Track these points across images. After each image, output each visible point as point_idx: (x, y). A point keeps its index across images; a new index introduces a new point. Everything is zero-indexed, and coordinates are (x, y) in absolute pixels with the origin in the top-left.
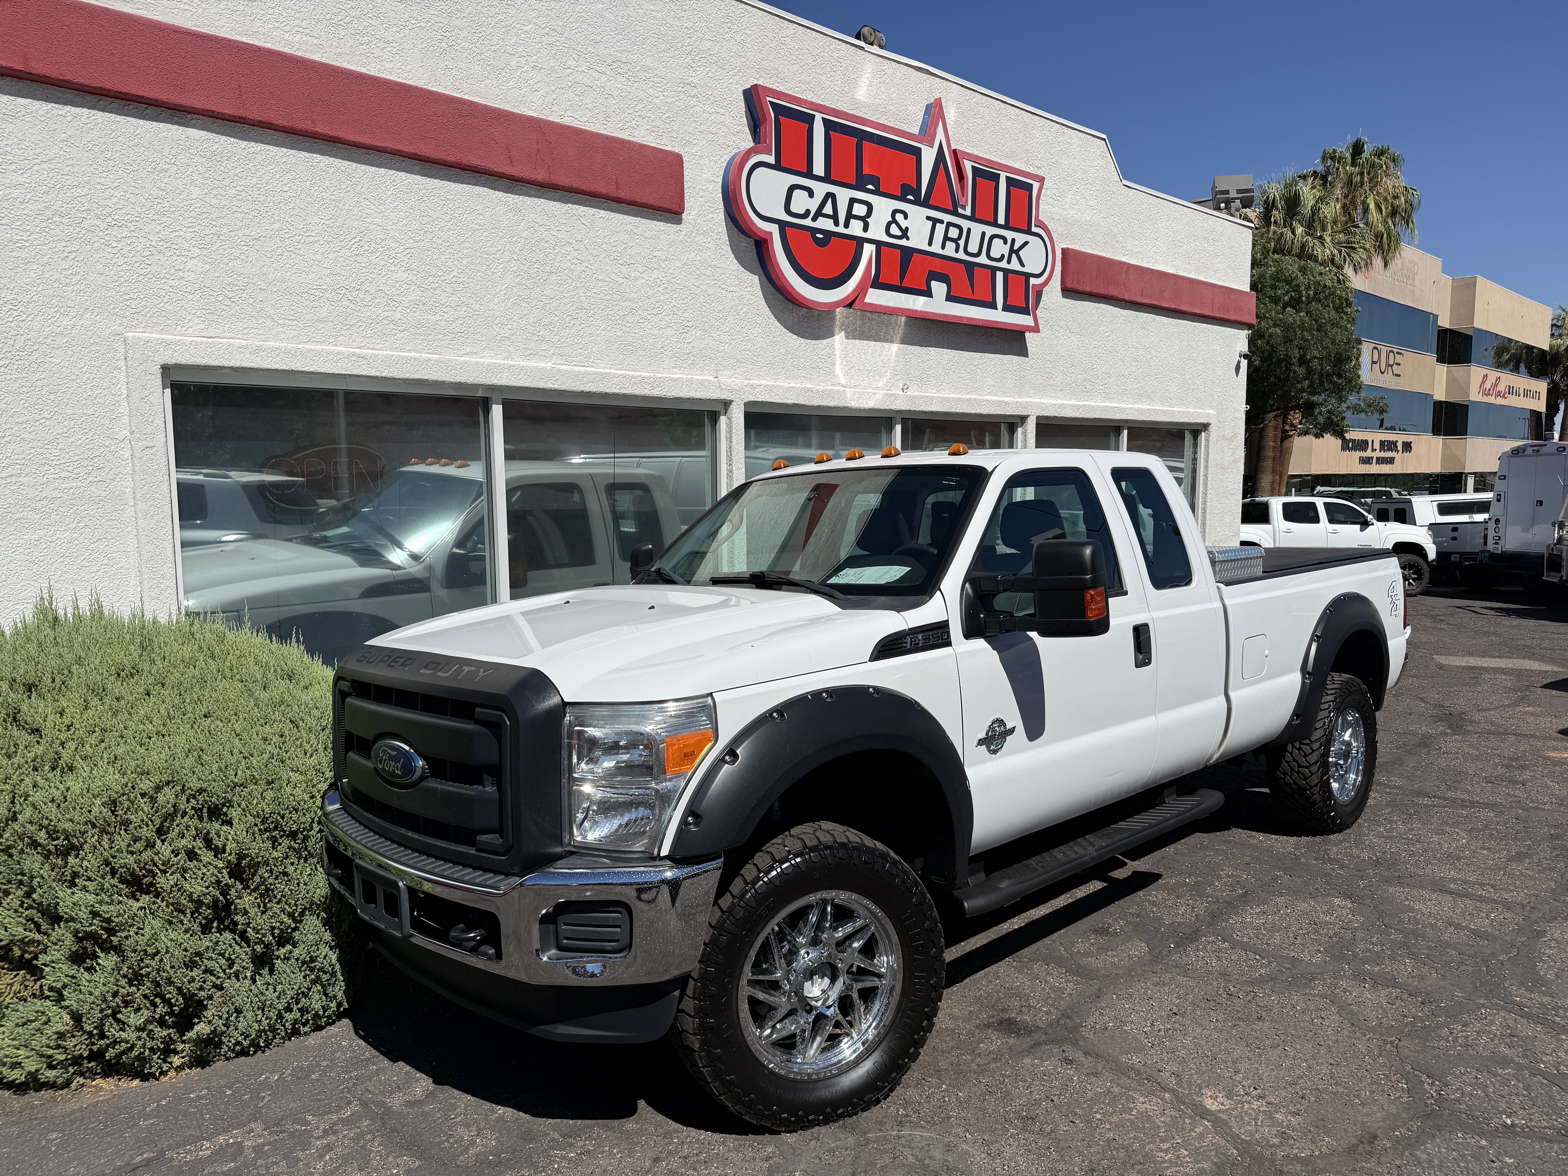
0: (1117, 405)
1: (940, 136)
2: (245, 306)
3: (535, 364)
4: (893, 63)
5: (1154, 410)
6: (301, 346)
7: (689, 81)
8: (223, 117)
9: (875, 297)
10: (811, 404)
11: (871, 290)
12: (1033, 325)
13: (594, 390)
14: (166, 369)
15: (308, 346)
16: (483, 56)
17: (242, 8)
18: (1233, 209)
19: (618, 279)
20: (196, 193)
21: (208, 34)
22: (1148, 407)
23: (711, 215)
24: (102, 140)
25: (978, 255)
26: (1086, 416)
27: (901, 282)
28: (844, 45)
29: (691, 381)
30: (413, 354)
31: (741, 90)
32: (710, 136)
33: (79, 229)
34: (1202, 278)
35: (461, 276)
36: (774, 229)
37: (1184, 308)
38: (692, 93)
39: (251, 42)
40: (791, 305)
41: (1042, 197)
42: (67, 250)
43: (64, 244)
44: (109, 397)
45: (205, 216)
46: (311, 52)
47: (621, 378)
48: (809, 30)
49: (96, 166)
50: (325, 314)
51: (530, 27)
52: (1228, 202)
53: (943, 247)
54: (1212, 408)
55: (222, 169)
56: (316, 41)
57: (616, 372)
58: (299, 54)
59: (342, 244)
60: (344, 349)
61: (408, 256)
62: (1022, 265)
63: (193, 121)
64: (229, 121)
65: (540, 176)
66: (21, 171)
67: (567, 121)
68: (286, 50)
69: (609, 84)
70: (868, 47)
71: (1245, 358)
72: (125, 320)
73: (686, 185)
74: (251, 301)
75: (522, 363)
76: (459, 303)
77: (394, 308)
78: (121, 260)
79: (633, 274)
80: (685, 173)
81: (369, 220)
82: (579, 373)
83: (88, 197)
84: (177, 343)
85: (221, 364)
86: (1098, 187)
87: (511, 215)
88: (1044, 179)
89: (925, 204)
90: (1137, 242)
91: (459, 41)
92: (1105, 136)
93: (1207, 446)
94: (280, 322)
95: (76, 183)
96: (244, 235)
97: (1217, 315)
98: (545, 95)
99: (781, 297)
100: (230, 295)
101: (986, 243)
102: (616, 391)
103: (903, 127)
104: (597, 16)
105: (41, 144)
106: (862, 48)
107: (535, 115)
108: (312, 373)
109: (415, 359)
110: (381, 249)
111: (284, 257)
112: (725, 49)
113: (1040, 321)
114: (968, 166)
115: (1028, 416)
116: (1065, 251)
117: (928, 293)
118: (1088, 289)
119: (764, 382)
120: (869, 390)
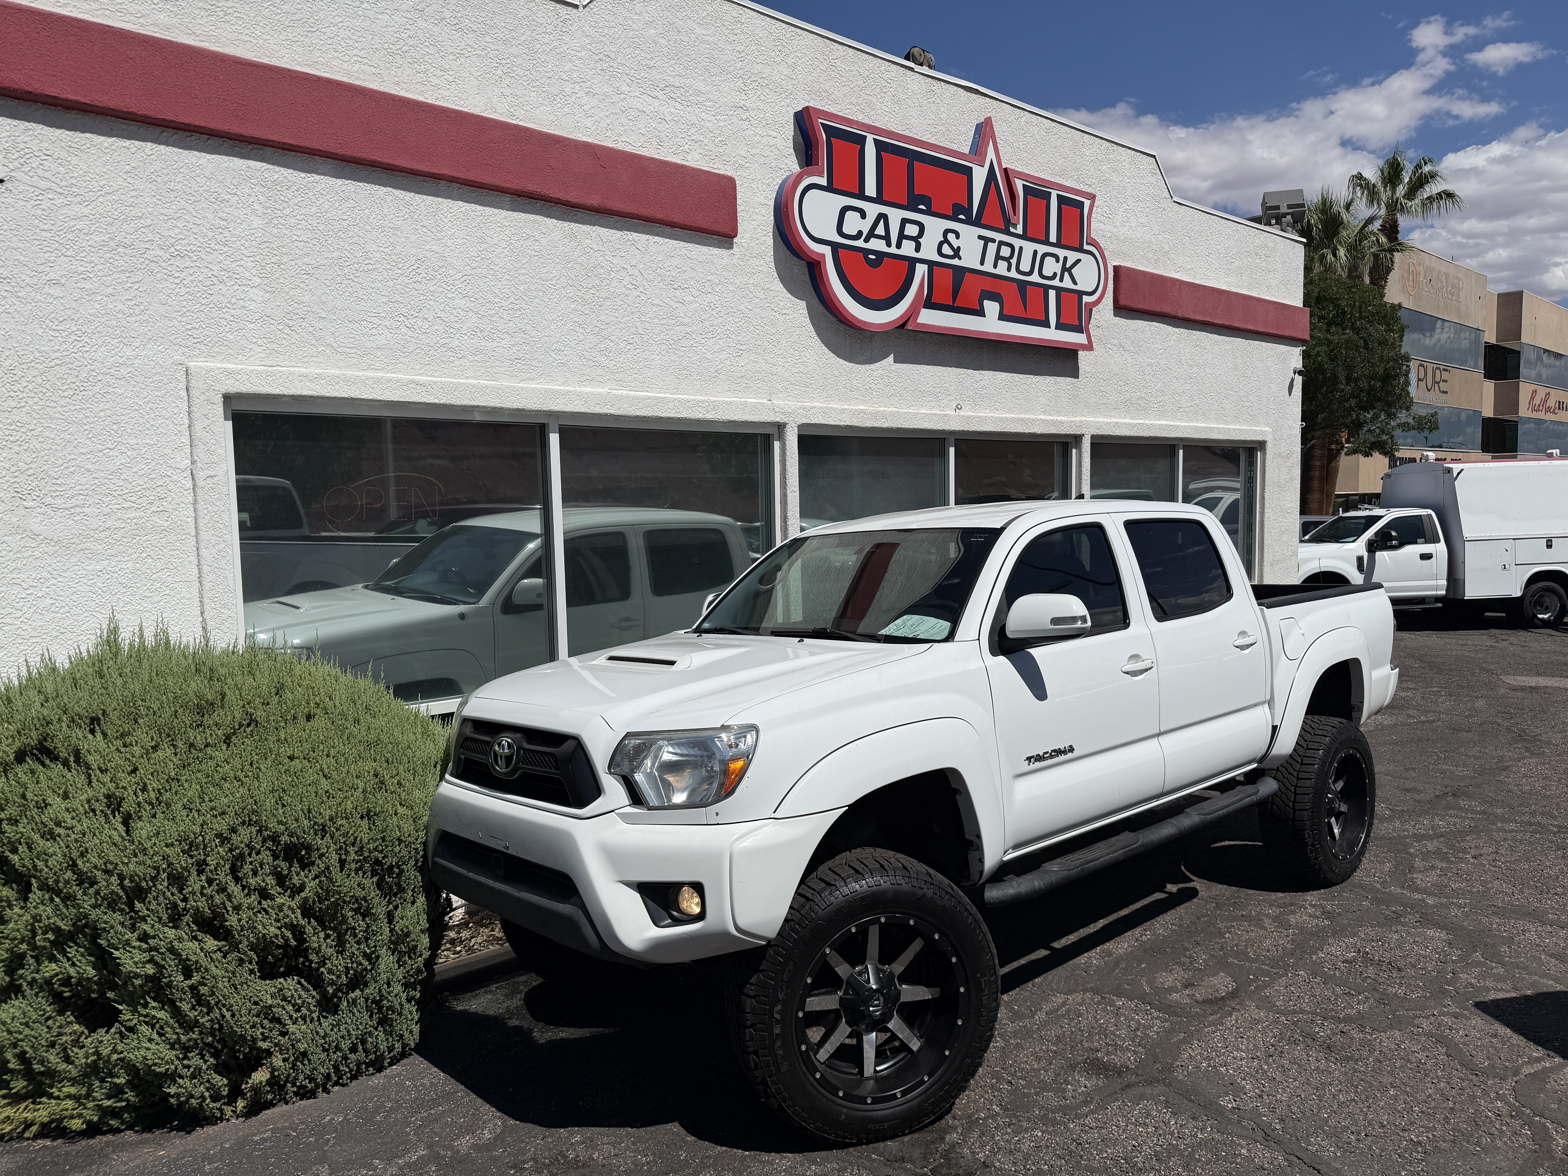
0: (1172, 423)
1: (991, 155)
2: (304, 334)
3: (591, 390)
4: (942, 83)
5: (1209, 428)
6: (360, 374)
7: (741, 105)
8: (283, 146)
9: (929, 318)
10: (864, 426)
11: (923, 310)
12: (1086, 343)
13: (650, 415)
14: (228, 398)
15: (367, 374)
16: (538, 83)
18: (1284, 224)
19: (672, 303)
20: (257, 222)
21: (269, 65)
22: (1204, 425)
23: (763, 239)
25: (1030, 273)
26: (1141, 435)
27: (954, 302)
28: (894, 66)
29: (745, 404)
30: (471, 381)
31: (792, 112)
32: (762, 160)
33: (142, 260)
34: (1254, 294)
36: (827, 251)
37: (1238, 325)
38: (744, 117)
39: (311, 72)
40: (843, 326)
41: (1093, 215)
42: (130, 280)
43: (128, 275)
44: (171, 426)
45: (266, 245)
46: (369, 81)
47: (676, 402)
48: (857, 52)
49: (158, 197)
50: (384, 342)
51: (583, 53)
52: (1279, 218)
53: (995, 266)
54: (1267, 425)
55: (282, 198)
56: (374, 70)
57: (671, 396)
58: (358, 83)
59: (400, 271)
60: (402, 376)
61: (466, 283)
62: (1075, 283)
63: (255, 151)
65: (595, 201)
66: (86, 203)
67: (621, 146)
68: (345, 79)
69: (662, 109)
71: (1299, 375)
72: (187, 350)
73: (739, 208)
74: (311, 329)
75: (579, 389)
76: (516, 330)
77: (452, 335)
78: (183, 291)
79: (687, 299)
80: (738, 196)
81: (427, 248)
82: (634, 398)
83: (151, 228)
84: (238, 372)
85: (281, 393)
86: (1149, 204)
87: (566, 241)
88: (1095, 196)
89: (977, 223)
90: (1189, 259)
91: (515, 68)
92: (1154, 153)
93: (1263, 465)
94: (339, 350)
95: (139, 214)
96: (304, 264)
97: (1271, 331)
98: (599, 119)
99: (834, 319)
100: (291, 323)
101: (1039, 262)
103: (955, 147)
105: (106, 176)
107: (590, 140)
108: (371, 400)
109: (473, 386)
110: (439, 277)
111: (344, 286)
112: (775, 72)
113: (1092, 340)
114: (1019, 184)
116: (1116, 269)
117: (980, 312)
118: (1141, 306)
119: (816, 404)
120: (922, 411)
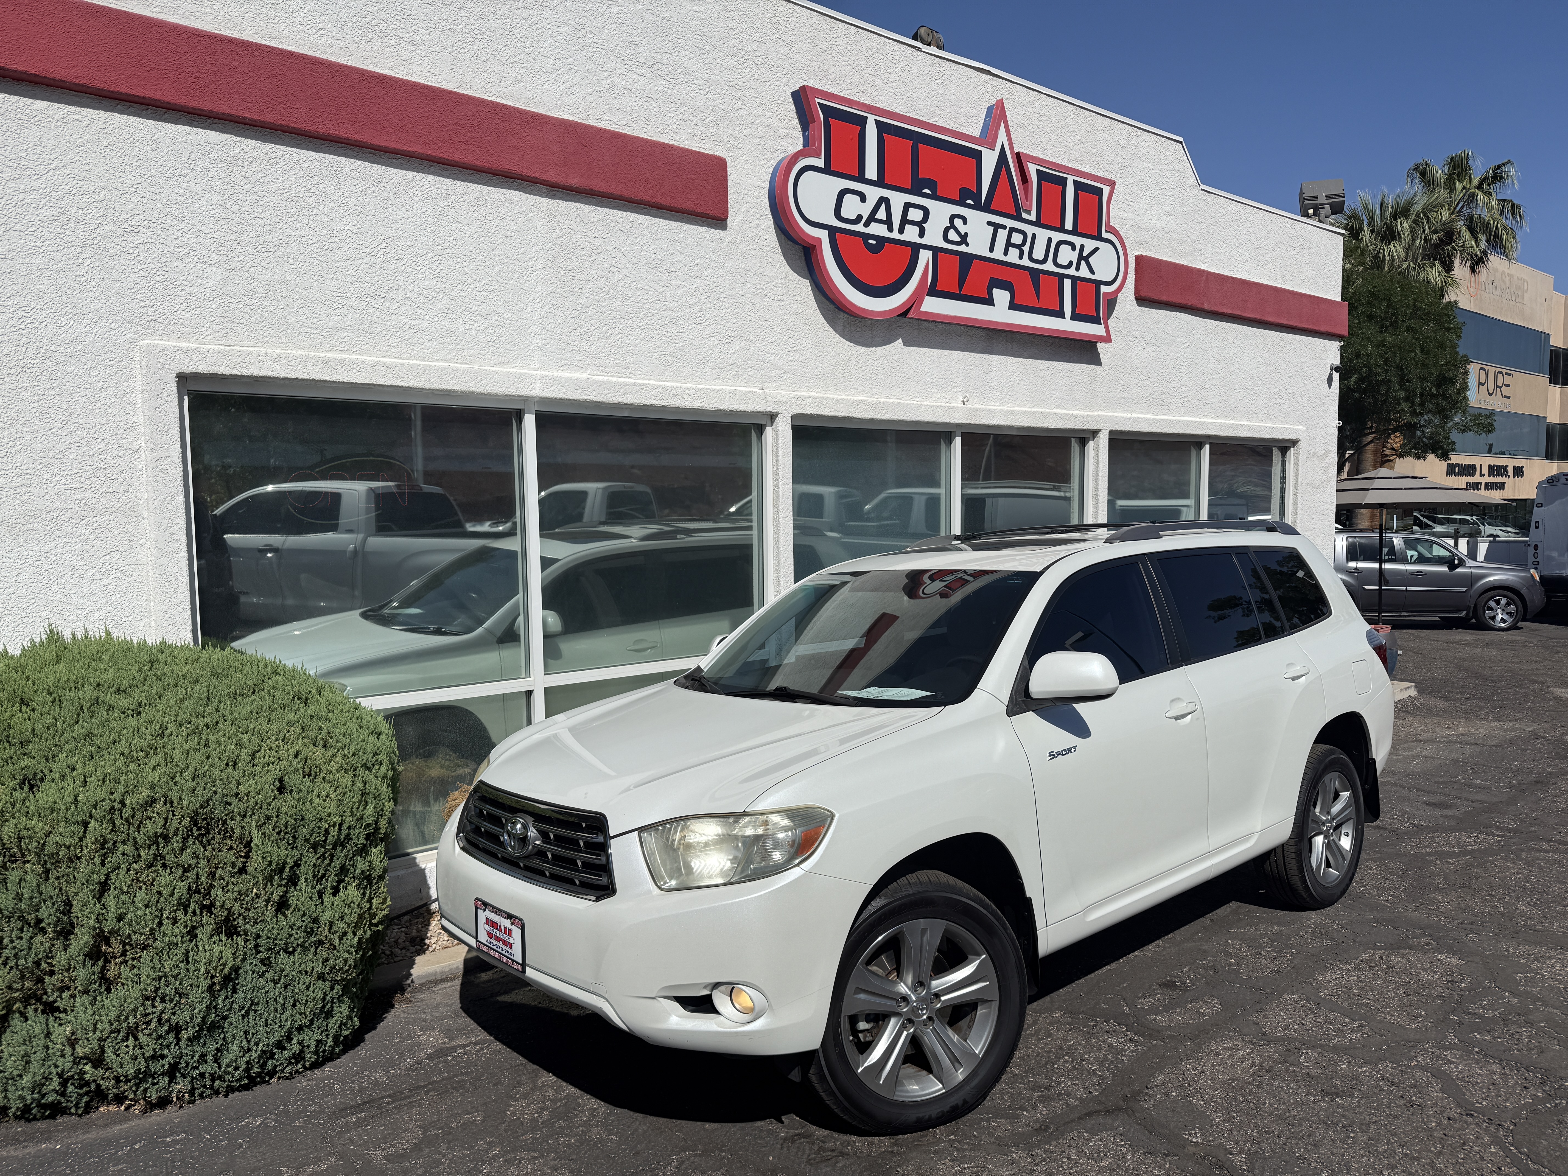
0: (1198, 420)
1: (1002, 138)
2: (265, 314)
3: (569, 375)
4: (954, 64)
5: (1238, 425)
6: (322, 355)
7: (734, 83)
8: (243, 121)
9: (932, 305)
10: (862, 416)
11: (927, 298)
12: (1105, 334)
13: (631, 402)
14: (183, 379)
15: (330, 355)
16: (516, 59)
17: (265, 11)
18: (1322, 215)
19: (657, 287)
20: (216, 198)
21: (229, 37)
22: (1232, 422)
23: (756, 222)
24: (120, 145)
25: (1044, 261)
26: (1164, 431)
27: (960, 291)
28: (900, 45)
29: (735, 393)
30: (441, 364)
31: (791, 91)
32: (756, 140)
33: (95, 235)
34: (1289, 287)
35: (493, 283)
36: (823, 235)
37: (1270, 319)
38: (737, 96)
39: (276, 45)
40: (842, 314)
41: (1112, 202)
42: (82, 256)
43: (79, 250)
44: (124, 406)
45: (225, 222)
46: (336, 55)
47: (660, 389)
48: (861, 31)
49: (112, 171)
50: (348, 323)
51: (566, 29)
52: (1316, 208)
53: (1006, 253)
54: (1300, 424)
55: (243, 174)
56: (341, 44)
57: (655, 383)
58: (325, 57)
59: (368, 250)
60: (368, 358)
61: (436, 264)
62: (1092, 272)
64: (251, 125)
65: (575, 181)
66: (36, 177)
67: (603, 125)
68: (311, 53)
69: (649, 87)
70: (925, 48)
71: (1336, 371)
72: (140, 328)
73: (730, 190)
74: (272, 309)
75: (556, 374)
76: (490, 312)
77: (421, 317)
78: (137, 267)
79: (674, 282)
80: (729, 178)
81: (396, 227)
82: (616, 384)
83: (105, 202)
84: (193, 351)
85: (239, 373)
86: (1174, 192)
87: (545, 221)
88: (1115, 183)
89: (986, 208)
90: (1217, 250)
91: (492, 44)
92: (1181, 139)
93: (1296, 465)
94: (302, 330)
95: (92, 189)
96: (265, 241)
97: (1306, 326)
98: (581, 97)
99: (832, 307)
100: (250, 302)
101: (1053, 249)
102: (655, 403)
103: (964, 130)
104: (637, 17)
105: (57, 149)
106: (919, 49)
107: (571, 118)
108: (334, 382)
109: (443, 369)
110: (408, 256)
111: (306, 264)
112: (772, 50)
113: (1112, 332)
114: (1032, 169)
115: (1100, 430)
116: (1138, 258)
117: (990, 302)
118: (1164, 298)
119: (813, 394)
120: (925, 403)
